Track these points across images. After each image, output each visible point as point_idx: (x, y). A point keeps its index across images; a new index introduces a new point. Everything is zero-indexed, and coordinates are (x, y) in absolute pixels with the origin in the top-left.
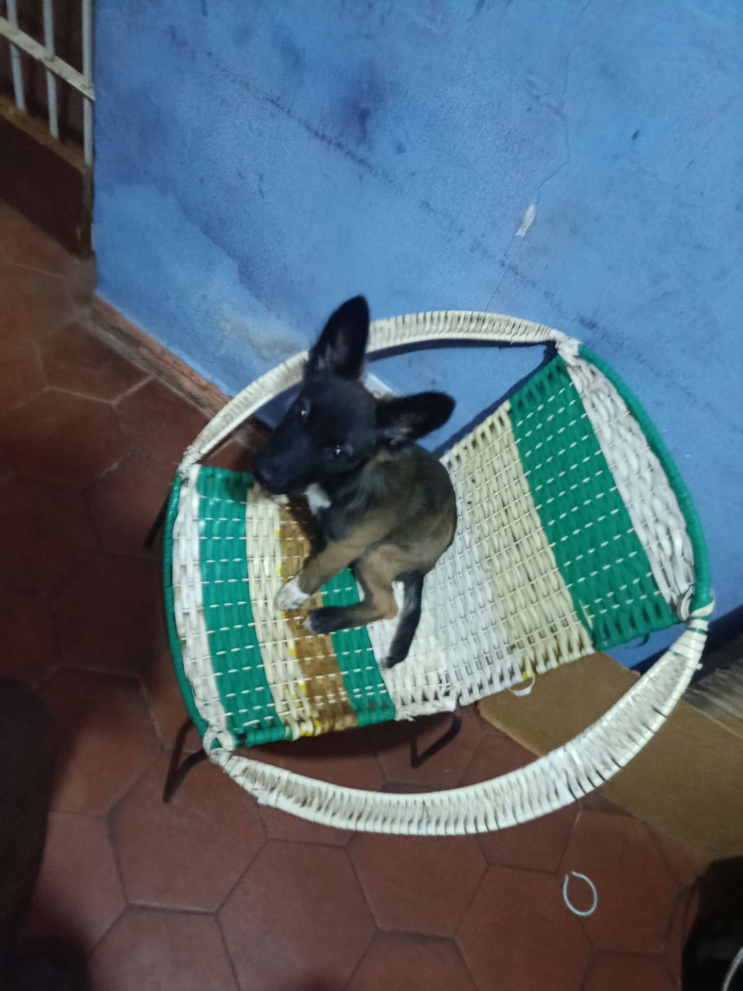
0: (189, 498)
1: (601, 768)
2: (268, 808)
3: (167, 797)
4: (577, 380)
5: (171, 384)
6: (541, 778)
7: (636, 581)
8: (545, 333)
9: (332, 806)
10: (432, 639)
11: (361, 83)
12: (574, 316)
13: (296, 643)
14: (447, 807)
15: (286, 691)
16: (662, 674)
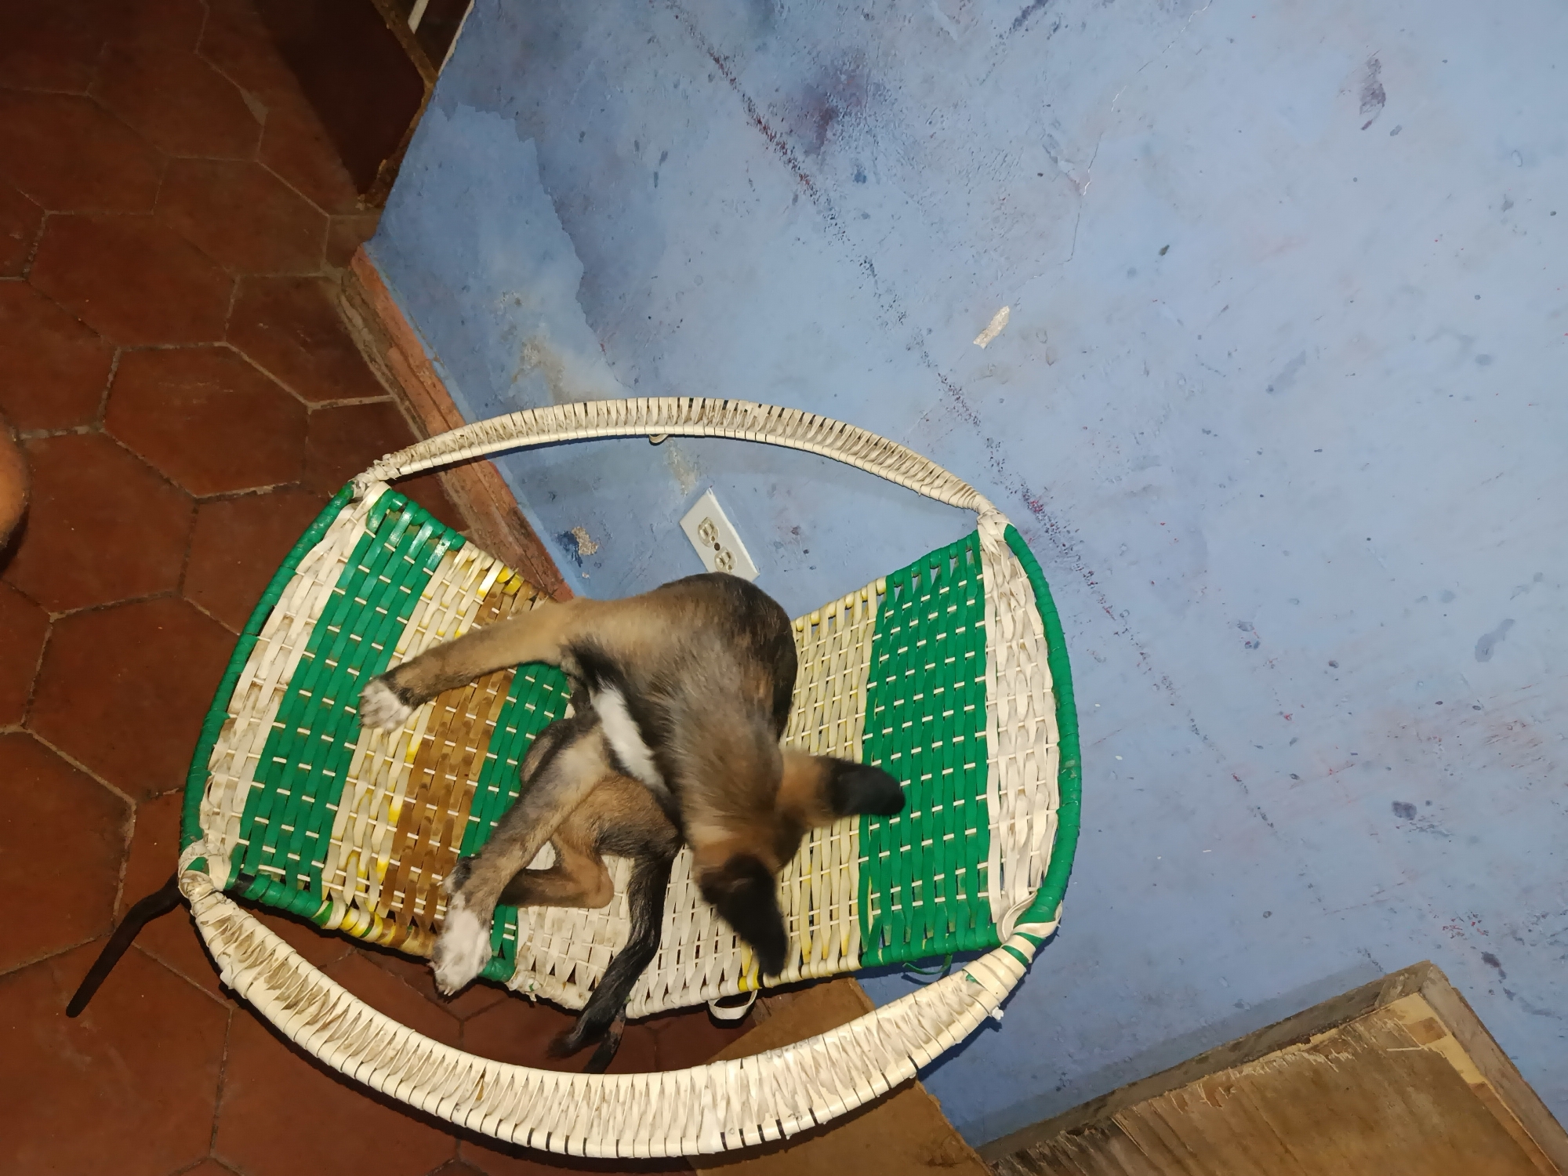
0: (348, 526)
1: (784, 1112)
2: (232, 992)
3: (74, 1010)
4: (987, 575)
5: (413, 418)
6: (685, 1095)
7: (961, 871)
8: (968, 496)
11: (839, 72)
12: (1017, 486)
13: (406, 805)
14: (516, 1094)
15: (353, 860)
16: (937, 1001)
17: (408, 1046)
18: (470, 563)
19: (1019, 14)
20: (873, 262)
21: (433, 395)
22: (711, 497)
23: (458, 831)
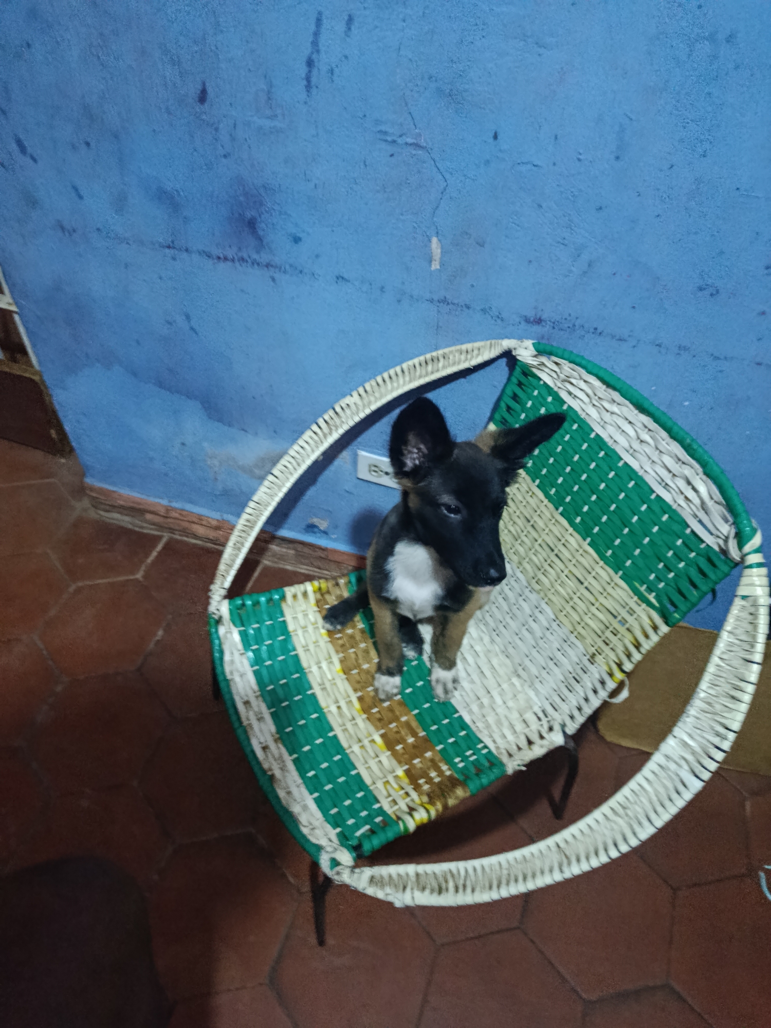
0: (229, 635)
1: (716, 741)
2: (408, 909)
3: (321, 942)
4: (545, 377)
5: (187, 537)
6: (662, 774)
7: (679, 542)
8: (498, 346)
9: (468, 883)
10: (515, 680)
11: (237, 198)
12: (518, 320)
13: (382, 736)
14: (582, 841)
15: (388, 787)
16: (738, 623)
18: (295, 596)
19: (305, 82)
20: (341, 275)
21: (185, 519)
22: (363, 453)
23: (414, 724)
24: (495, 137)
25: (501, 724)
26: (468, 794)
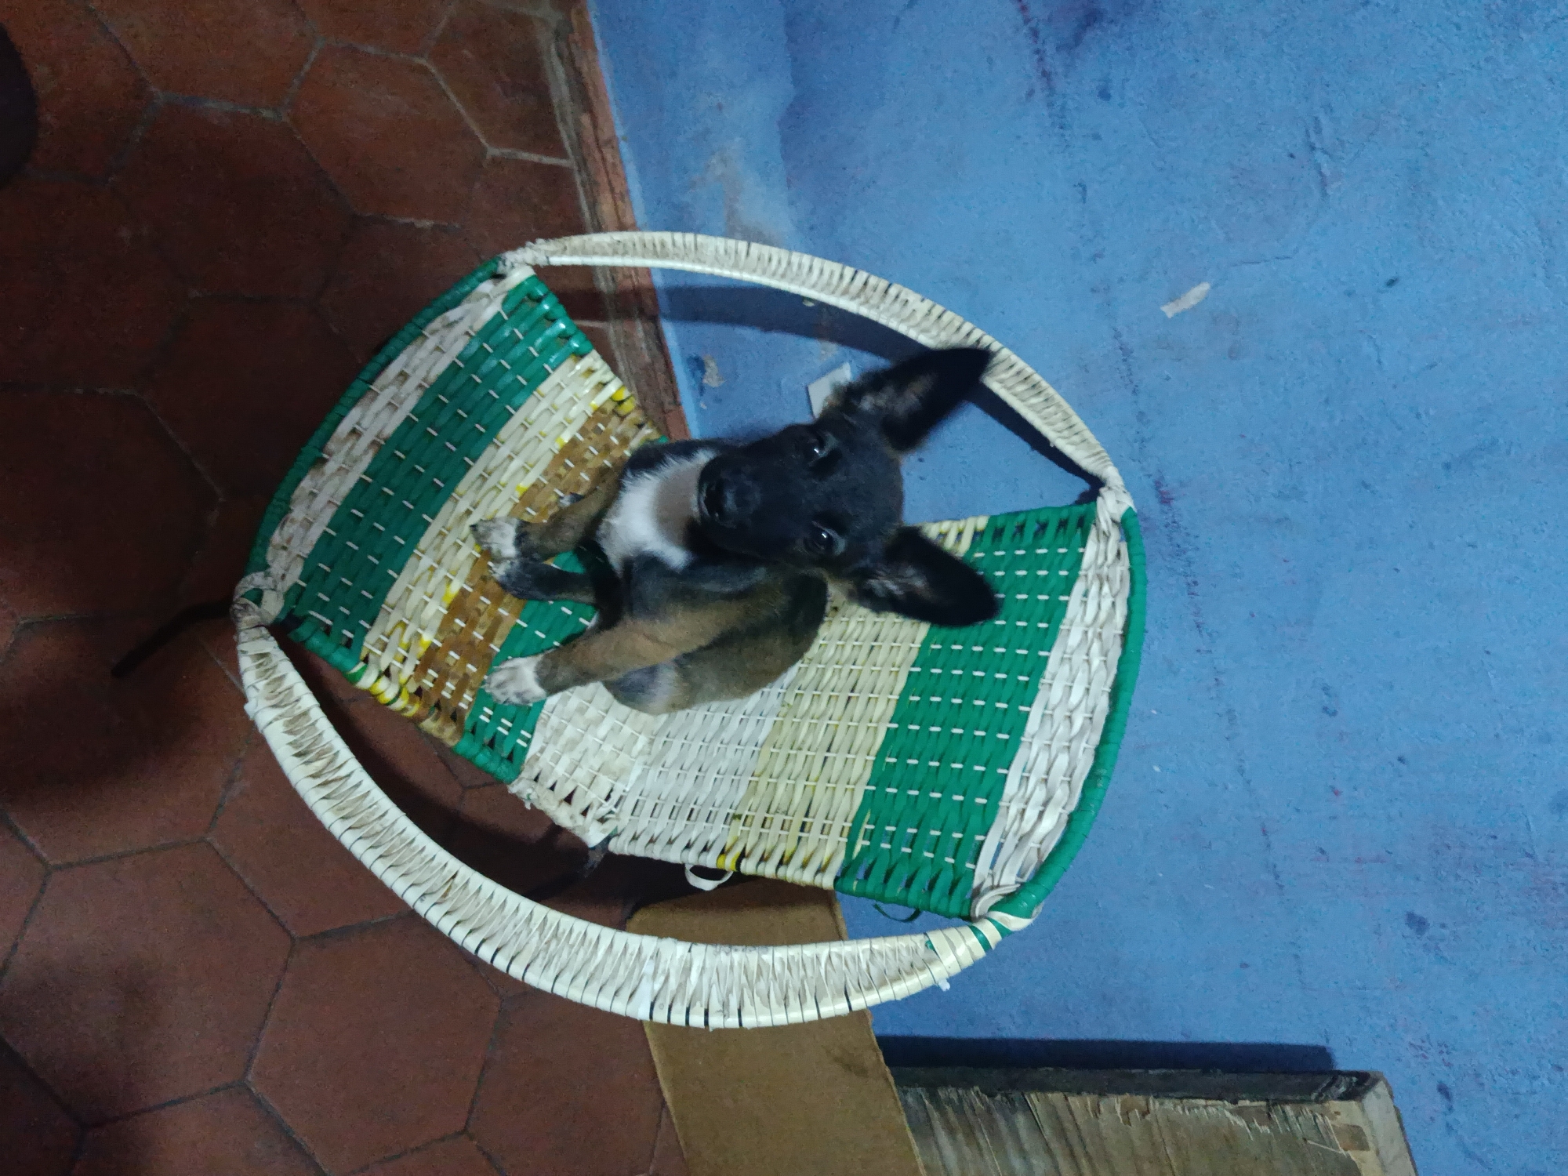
0: (485, 300)
1: (715, 1006)
4: (1091, 551)
5: (586, 192)
6: (630, 959)
7: (957, 835)
8: (1100, 463)
9: (334, 786)
10: (642, 740)
12: (1153, 470)
13: (463, 591)
14: (479, 904)
15: (399, 630)
16: (890, 954)
17: (395, 827)
18: (591, 371)
21: (610, 174)
23: (503, 631)
24: (1391, 283)
25: (572, 750)
26: (451, 743)
